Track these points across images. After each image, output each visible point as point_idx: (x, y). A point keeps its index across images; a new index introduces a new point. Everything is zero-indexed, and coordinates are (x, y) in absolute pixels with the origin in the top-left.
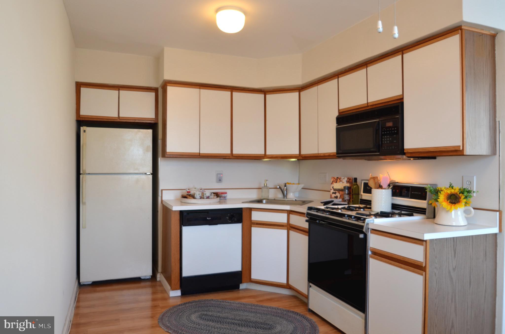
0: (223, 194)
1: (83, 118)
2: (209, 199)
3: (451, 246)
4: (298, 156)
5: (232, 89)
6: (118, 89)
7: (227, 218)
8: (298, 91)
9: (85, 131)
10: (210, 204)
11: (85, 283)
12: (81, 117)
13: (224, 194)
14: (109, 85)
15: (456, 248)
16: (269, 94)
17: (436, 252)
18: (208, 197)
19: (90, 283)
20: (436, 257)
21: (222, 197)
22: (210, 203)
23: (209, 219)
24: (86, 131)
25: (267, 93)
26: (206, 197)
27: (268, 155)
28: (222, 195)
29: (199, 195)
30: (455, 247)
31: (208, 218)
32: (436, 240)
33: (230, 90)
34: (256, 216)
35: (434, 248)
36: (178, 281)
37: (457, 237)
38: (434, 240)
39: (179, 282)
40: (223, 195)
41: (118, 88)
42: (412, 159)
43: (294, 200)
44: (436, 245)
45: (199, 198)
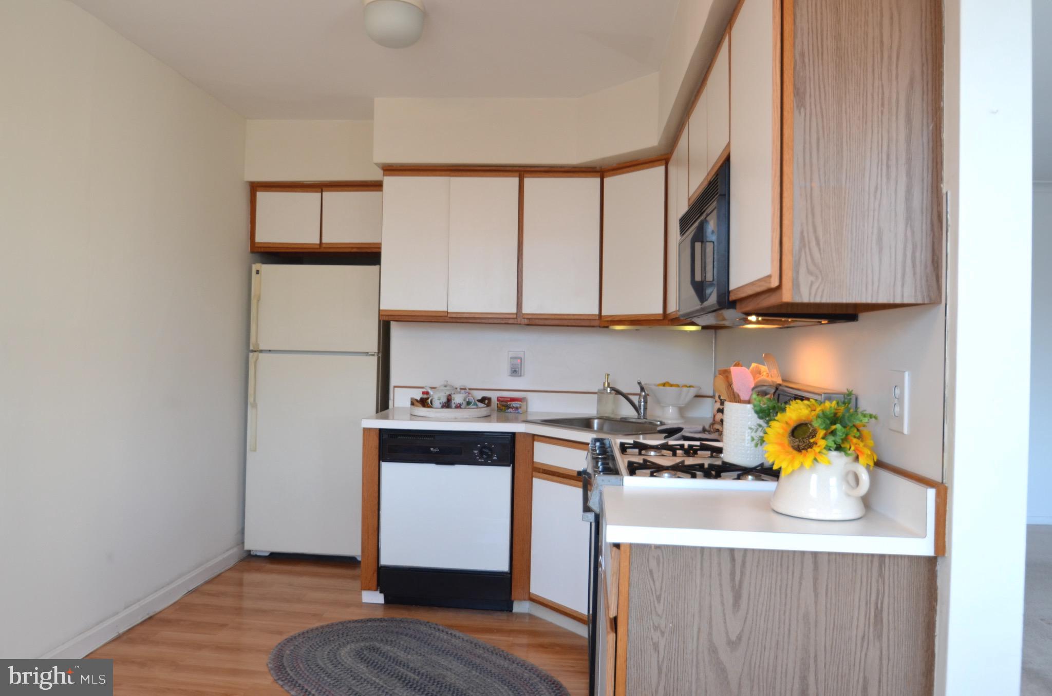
0: (513, 402)
1: (261, 247)
2: (461, 410)
3: (720, 574)
4: (661, 318)
5: (522, 172)
6: (320, 190)
7: (476, 452)
8: (664, 162)
9: (258, 272)
10: (456, 420)
11: (258, 554)
12: (256, 245)
13: (516, 402)
14: (305, 183)
15: (741, 582)
16: (610, 176)
17: (658, 584)
18: (459, 405)
19: (267, 554)
20: (659, 598)
21: (511, 408)
22: (456, 418)
23: (435, 450)
24: (260, 272)
25: (605, 174)
26: (455, 405)
27: (605, 316)
28: (510, 404)
29: (439, 399)
30: (737, 578)
31: (432, 449)
32: (658, 547)
33: (517, 174)
34: (544, 454)
35: (651, 572)
36: (374, 573)
37: (746, 551)
38: (653, 547)
39: (376, 575)
40: (514, 404)
41: (320, 187)
42: (826, 322)
43: (659, 423)
44: (658, 564)
45: (440, 406)
